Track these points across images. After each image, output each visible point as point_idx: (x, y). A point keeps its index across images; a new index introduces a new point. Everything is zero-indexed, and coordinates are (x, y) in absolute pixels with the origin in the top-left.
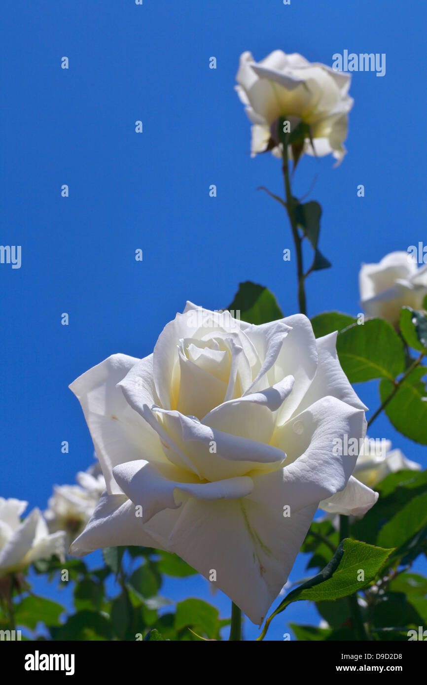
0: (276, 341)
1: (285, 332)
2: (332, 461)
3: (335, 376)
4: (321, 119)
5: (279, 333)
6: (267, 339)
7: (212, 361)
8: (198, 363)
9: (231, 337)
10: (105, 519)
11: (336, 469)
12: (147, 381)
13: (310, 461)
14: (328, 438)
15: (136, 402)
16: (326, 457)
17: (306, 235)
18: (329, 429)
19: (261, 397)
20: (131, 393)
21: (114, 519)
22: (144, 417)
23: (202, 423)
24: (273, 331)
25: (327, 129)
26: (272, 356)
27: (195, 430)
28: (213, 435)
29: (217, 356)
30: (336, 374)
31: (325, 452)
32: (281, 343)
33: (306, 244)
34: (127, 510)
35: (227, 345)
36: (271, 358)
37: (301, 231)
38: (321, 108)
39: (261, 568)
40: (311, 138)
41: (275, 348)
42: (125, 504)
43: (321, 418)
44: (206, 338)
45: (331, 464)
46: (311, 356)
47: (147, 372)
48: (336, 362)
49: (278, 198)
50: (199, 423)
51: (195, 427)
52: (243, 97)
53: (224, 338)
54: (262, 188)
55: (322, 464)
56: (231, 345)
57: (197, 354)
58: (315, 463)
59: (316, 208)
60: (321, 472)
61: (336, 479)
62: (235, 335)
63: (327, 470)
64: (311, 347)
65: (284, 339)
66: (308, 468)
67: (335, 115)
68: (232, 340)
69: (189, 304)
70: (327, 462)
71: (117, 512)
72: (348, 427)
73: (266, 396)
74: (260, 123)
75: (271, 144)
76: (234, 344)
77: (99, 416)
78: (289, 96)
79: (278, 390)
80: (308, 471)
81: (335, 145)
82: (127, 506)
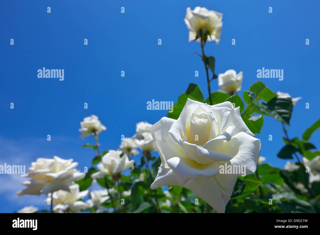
0: (227, 115)
1: (229, 111)
2: (251, 159)
3: (242, 123)
4: (213, 29)
5: (227, 112)
6: (222, 113)
7: (204, 123)
8: (198, 124)
9: (210, 114)
10: (163, 176)
11: (253, 163)
12: (178, 130)
13: (241, 159)
14: (247, 150)
15: (176, 139)
16: (248, 157)
17: (209, 67)
18: (247, 146)
19: (223, 137)
20: (174, 135)
21: (166, 177)
22: (180, 145)
23: (204, 148)
24: (224, 110)
25: (214, 33)
26: (226, 121)
27: (202, 152)
28: (208, 153)
29: (205, 121)
30: (241, 123)
31: (247, 155)
32: (229, 116)
33: (209, 70)
34: (171, 174)
35: (208, 116)
36: (226, 122)
37: (208, 66)
38: (213, 26)
39: (222, 195)
40: (210, 35)
41: (226, 118)
42: (170, 171)
43: (242, 141)
44: (199, 114)
45: (250, 160)
46: (235, 117)
47: (178, 126)
48: (241, 118)
49: (200, 56)
50: (203, 148)
51: (202, 150)
52: (187, 22)
53: (206, 114)
54: (195, 52)
55: (247, 161)
56: (210, 117)
57: (198, 121)
58: (244, 160)
59: (213, 59)
60: (247, 164)
61: (254, 167)
62: (211, 113)
63: (249, 163)
64: (234, 114)
65: (230, 114)
66: (241, 162)
67: (217, 28)
68: (210, 115)
69: (188, 99)
70: (248, 160)
71: (167, 174)
72: (254, 146)
73: (226, 136)
74: (192, 31)
75: (197, 38)
76: (211, 117)
77: (159, 141)
78: (203, 22)
79: (229, 133)
80: (241, 163)
81: (217, 37)
82: (171, 172)
